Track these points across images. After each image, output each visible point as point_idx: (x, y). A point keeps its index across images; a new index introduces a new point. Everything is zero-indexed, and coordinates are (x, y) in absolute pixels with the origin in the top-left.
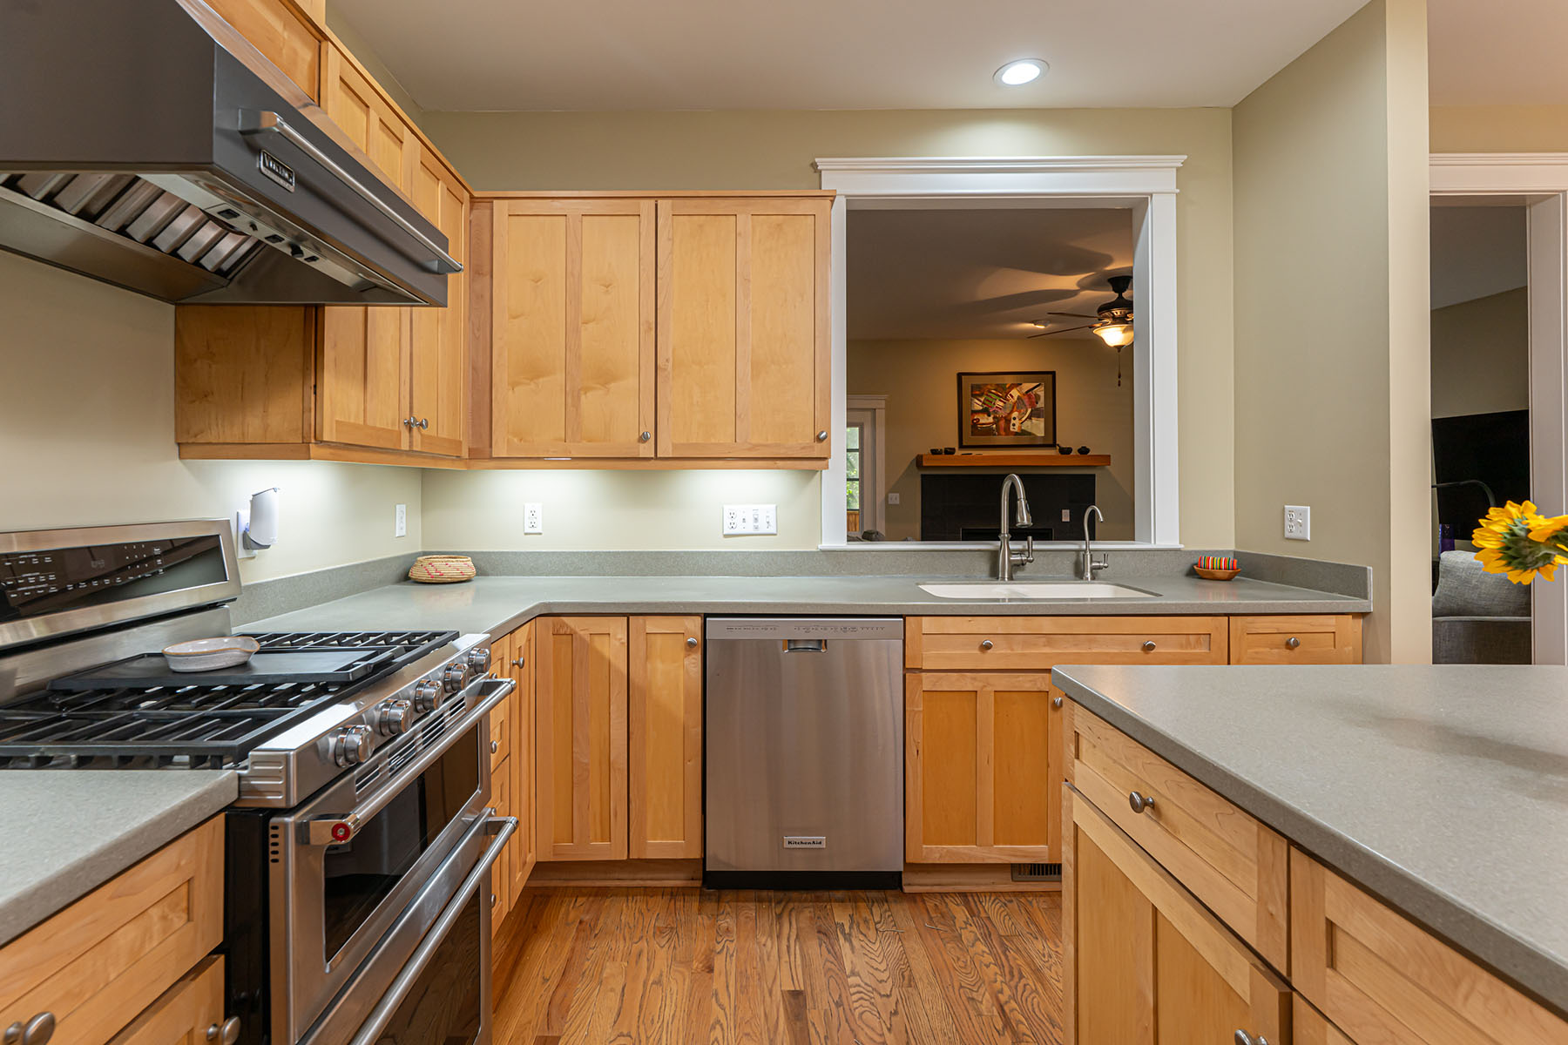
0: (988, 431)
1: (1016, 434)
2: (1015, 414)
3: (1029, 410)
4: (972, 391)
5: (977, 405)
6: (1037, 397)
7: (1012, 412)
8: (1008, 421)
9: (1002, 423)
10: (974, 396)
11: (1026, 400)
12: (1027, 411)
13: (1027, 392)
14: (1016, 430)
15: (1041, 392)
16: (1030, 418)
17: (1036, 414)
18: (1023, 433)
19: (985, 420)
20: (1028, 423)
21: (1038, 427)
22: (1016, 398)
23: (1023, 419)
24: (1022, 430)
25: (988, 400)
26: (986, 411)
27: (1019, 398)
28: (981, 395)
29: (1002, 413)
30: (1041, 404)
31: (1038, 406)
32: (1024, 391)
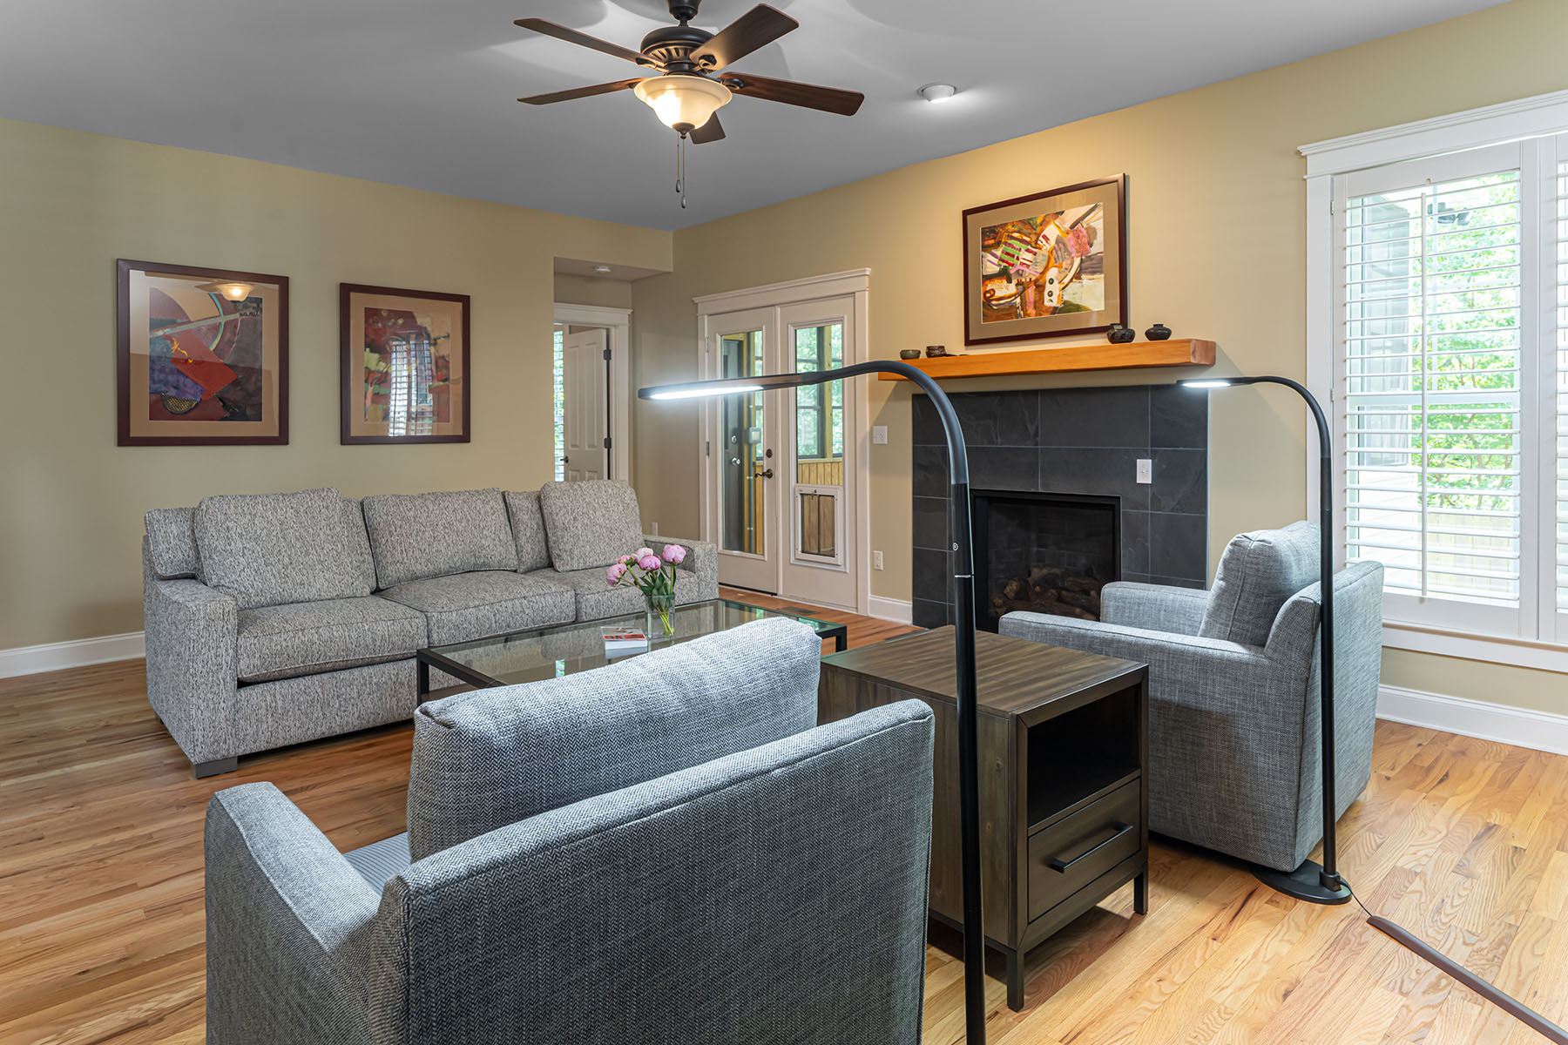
0: (1009, 312)
1: (1055, 310)
2: (1053, 273)
3: (1077, 261)
4: (983, 240)
5: (991, 265)
6: (1092, 232)
7: (1046, 269)
8: (1040, 288)
9: (1031, 293)
10: (985, 248)
11: (1070, 241)
12: (1072, 264)
13: (1072, 227)
14: (1055, 303)
15: (1097, 221)
16: (1077, 276)
17: (1090, 266)
18: (1068, 307)
19: (1004, 289)
20: (1075, 285)
21: (1093, 295)
22: (1053, 242)
23: (1066, 281)
24: (1065, 303)
25: (1007, 254)
26: (1004, 274)
27: (1058, 241)
28: (997, 245)
29: (1031, 274)
30: (1098, 247)
31: (1093, 251)
32: (1067, 226)
